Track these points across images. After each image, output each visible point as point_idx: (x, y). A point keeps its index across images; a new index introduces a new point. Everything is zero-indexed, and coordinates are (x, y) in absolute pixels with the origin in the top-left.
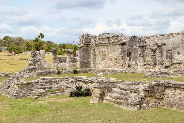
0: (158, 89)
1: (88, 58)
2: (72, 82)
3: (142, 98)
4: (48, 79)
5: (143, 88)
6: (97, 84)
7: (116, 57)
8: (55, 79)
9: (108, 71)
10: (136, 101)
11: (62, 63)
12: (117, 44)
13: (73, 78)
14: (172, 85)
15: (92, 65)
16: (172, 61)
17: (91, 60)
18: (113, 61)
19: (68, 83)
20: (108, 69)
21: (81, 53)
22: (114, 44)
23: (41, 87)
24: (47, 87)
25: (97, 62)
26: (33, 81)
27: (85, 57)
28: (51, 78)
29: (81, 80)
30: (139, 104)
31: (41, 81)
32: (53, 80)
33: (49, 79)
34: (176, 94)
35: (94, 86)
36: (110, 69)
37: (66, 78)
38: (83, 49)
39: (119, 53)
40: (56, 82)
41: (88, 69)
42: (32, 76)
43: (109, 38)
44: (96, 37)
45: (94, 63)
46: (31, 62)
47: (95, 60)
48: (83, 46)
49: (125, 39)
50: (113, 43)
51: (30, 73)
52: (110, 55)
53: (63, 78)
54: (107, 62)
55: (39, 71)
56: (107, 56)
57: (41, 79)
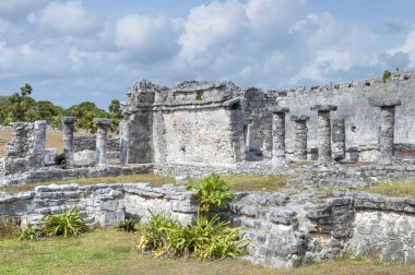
0: (339, 215)
1: (148, 140)
2: (115, 197)
3: (303, 237)
4: (55, 190)
5: (306, 213)
6: (182, 203)
7: (218, 138)
8: (72, 189)
9: (197, 169)
10: (289, 246)
11: (84, 152)
12: (220, 107)
13: (114, 188)
14: (372, 205)
15: (157, 156)
16: (344, 147)
17: (155, 143)
18: (209, 147)
19: (105, 200)
20: (197, 164)
21: (130, 126)
22: (213, 105)
23: (40, 210)
24: (53, 209)
25: (170, 147)
26: (19, 195)
27: (142, 137)
28: (62, 187)
29: (136, 191)
30: (297, 253)
31: (39, 194)
32: (67, 193)
33: (59, 190)
34: (382, 224)
35: (175, 209)
36: (202, 164)
37: (97, 188)
38: (136, 118)
39: (224, 127)
40: (75, 197)
41: (147, 165)
42: (16, 182)
43: (200, 93)
44: (166, 89)
45: (161, 151)
46: (13, 149)
47: (163, 143)
48: (136, 109)
49: (238, 95)
50: (211, 103)
51: (10, 176)
52: (202, 131)
53: (92, 188)
54: (196, 148)
55: (32, 171)
56: (194, 133)
57: (39, 190)
